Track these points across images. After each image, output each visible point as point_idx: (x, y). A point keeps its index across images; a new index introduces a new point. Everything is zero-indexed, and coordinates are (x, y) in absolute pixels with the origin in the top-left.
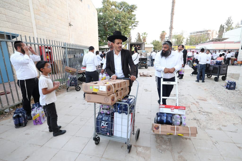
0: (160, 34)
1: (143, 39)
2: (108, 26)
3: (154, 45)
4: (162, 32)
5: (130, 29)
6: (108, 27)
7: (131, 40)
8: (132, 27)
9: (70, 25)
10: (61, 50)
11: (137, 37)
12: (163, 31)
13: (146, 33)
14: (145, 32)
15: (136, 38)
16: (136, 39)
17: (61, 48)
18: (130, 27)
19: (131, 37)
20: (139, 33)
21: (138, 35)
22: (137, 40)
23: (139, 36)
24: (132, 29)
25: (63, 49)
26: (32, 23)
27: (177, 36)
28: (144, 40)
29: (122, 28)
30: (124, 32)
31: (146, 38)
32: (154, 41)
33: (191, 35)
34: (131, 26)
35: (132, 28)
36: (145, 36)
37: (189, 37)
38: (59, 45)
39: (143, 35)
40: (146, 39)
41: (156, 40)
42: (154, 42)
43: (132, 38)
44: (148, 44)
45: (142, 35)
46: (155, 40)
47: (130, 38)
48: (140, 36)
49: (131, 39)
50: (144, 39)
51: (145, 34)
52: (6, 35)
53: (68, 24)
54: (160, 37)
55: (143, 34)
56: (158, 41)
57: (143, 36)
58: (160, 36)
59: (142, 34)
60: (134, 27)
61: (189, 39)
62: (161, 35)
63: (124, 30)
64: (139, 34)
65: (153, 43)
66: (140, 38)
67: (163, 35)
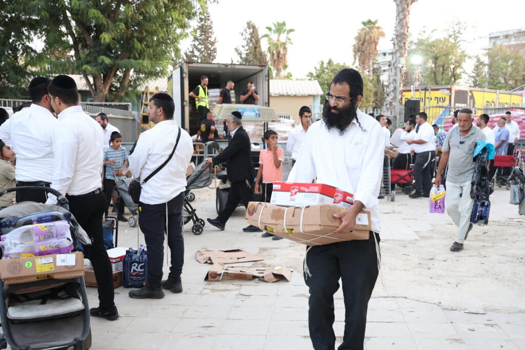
0: (357, 34)
1: (273, 54)
3: (322, 84)
4: (363, 26)
7: (214, 57)
11: (245, 43)
12: (366, 21)
13: (284, 24)
14: (281, 22)
15: (236, 50)
16: (240, 54)
19: (212, 44)
20: (250, 26)
21: (251, 34)
22: (244, 56)
23: (254, 40)
27: (432, 45)
28: (275, 57)
31: (285, 48)
32: (322, 63)
33: (494, 44)
36: (283, 38)
37: (486, 51)
39: (274, 37)
40: (287, 57)
41: (335, 63)
42: (322, 70)
43: (216, 45)
44: (297, 79)
45: (266, 36)
46: (330, 62)
47: (206, 48)
48: (258, 41)
49: (215, 50)
50: (279, 53)
51: (280, 28)
54: (354, 45)
55: (270, 29)
57: (270, 39)
58: (354, 42)
59: (267, 32)
61: (486, 60)
62: (358, 38)
64: (254, 27)
65: (318, 76)
66: (260, 47)
67: (368, 38)
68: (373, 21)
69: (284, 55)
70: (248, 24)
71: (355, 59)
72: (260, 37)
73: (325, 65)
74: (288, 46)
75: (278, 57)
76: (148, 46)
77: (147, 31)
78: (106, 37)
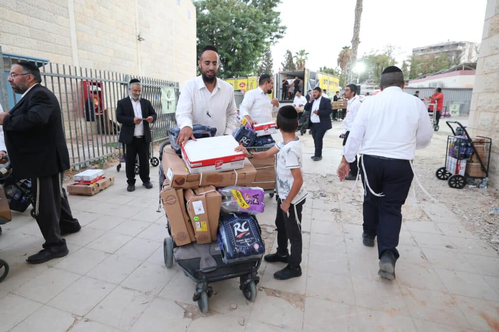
0: (339, 54)
1: (298, 65)
2: (219, 38)
4: (343, 49)
5: (267, 43)
6: (219, 40)
7: (272, 67)
8: (271, 38)
9: (139, 39)
10: (119, 88)
11: (286, 60)
12: (344, 47)
13: (304, 51)
14: (303, 50)
15: (282, 63)
16: (283, 65)
17: (119, 84)
18: (267, 40)
19: (271, 61)
20: (289, 52)
21: (289, 56)
22: (285, 66)
23: (290, 58)
24: (272, 43)
25: (122, 86)
26: (70, 37)
27: (376, 58)
29: (249, 42)
30: (254, 50)
31: (304, 62)
33: (414, 54)
34: (268, 36)
35: (271, 41)
36: (303, 57)
38: (117, 79)
39: (299, 57)
43: (273, 62)
46: (325, 68)
47: (268, 63)
48: (292, 59)
49: (272, 64)
50: (301, 64)
51: (302, 53)
53: (135, 38)
54: (338, 59)
55: (297, 53)
56: (330, 68)
57: (297, 58)
58: (338, 57)
59: (296, 55)
60: (275, 39)
61: (409, 63)
63: (254, 47)
66: (292, 61)
67: (345, 55)
68: (348, 46)
69: (304, 65)
70: (287, 51)
71: (338, 65)
72: (293, 56)
73: (323, 69)
74: (306, 61)
75: (301, 66)
76: (246, 66)
77: (246, 59)
78: (230, 63)
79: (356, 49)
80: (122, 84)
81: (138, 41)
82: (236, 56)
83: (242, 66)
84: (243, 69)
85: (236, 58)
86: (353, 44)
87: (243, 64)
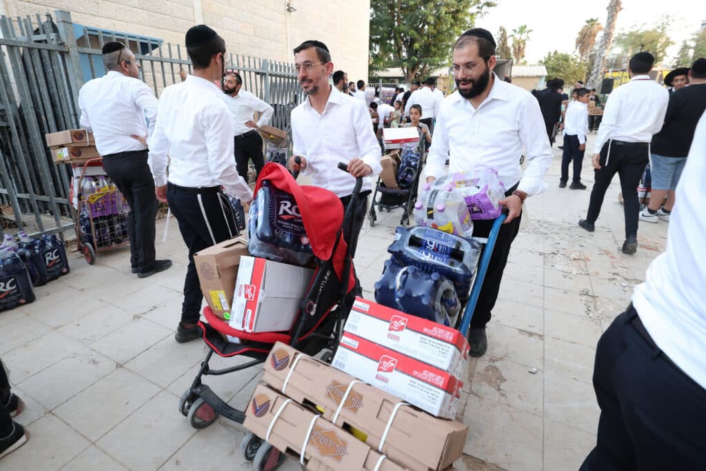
0: (580, 30)
1: (515, 48)
2: (401, 8)
3: (547, 68)
4: (586, 24)
5: (472, 15)
6: (403, 11)
8: (478, 8)
9: (288, 10)
10: (253, 80)
12: (589, 19)
13: (525, 27)
14: (523, 25)
17: (253, 74)
18: (472, 10)
21: (501, 35)
23: (503, 39)
24: (479, 15)
25: (258, 76)
27: (640, 36)
28: (517, 50)
29: (446, 13)
30: (452, 25)
31: (524, 44)
32: (550, 53)
34: (474, 4)
35: (478, 12)
36: (524, 37)
37: (691, 37)
38: (250, 66)
39: (517, 36)
40: (525, 50)
41: (559, 52)
42: (549, 58)
44: (531, 65)
45: (512, 36)
46: (555, 53)
48: (505, 40)
50: (519, 47)
51: (522, 29)
52: (130, 41)
53: (283, 7)
54: (577, 39)
55: (515, 31)
56: (564, 53)
57: (514, 38)
58: (578, 36)
59: (513, 33)
60: (485, 8)
62: (581, 33)
63: (452, 21)
64: (504, 30)
65: (546, 63)
66: (506, 43)
67: (588, 32)
68: (595, 19)
69: (524, 48)
70: (500, 28)
71: (576, 48)
72: (507, 36)
73: (552, 55)
74: (526, 42)
75: (519, 50)
76: (438, 49)
77: (439, 40)
78: (417, 45)
79: (613, 21)
80: (258, 73)
81: (287, 12)
82: (425, 35)
83: (433, 49)
84: (434, 55)
85: (426, 38)
86: (609, 13)
87: (435, 46)
